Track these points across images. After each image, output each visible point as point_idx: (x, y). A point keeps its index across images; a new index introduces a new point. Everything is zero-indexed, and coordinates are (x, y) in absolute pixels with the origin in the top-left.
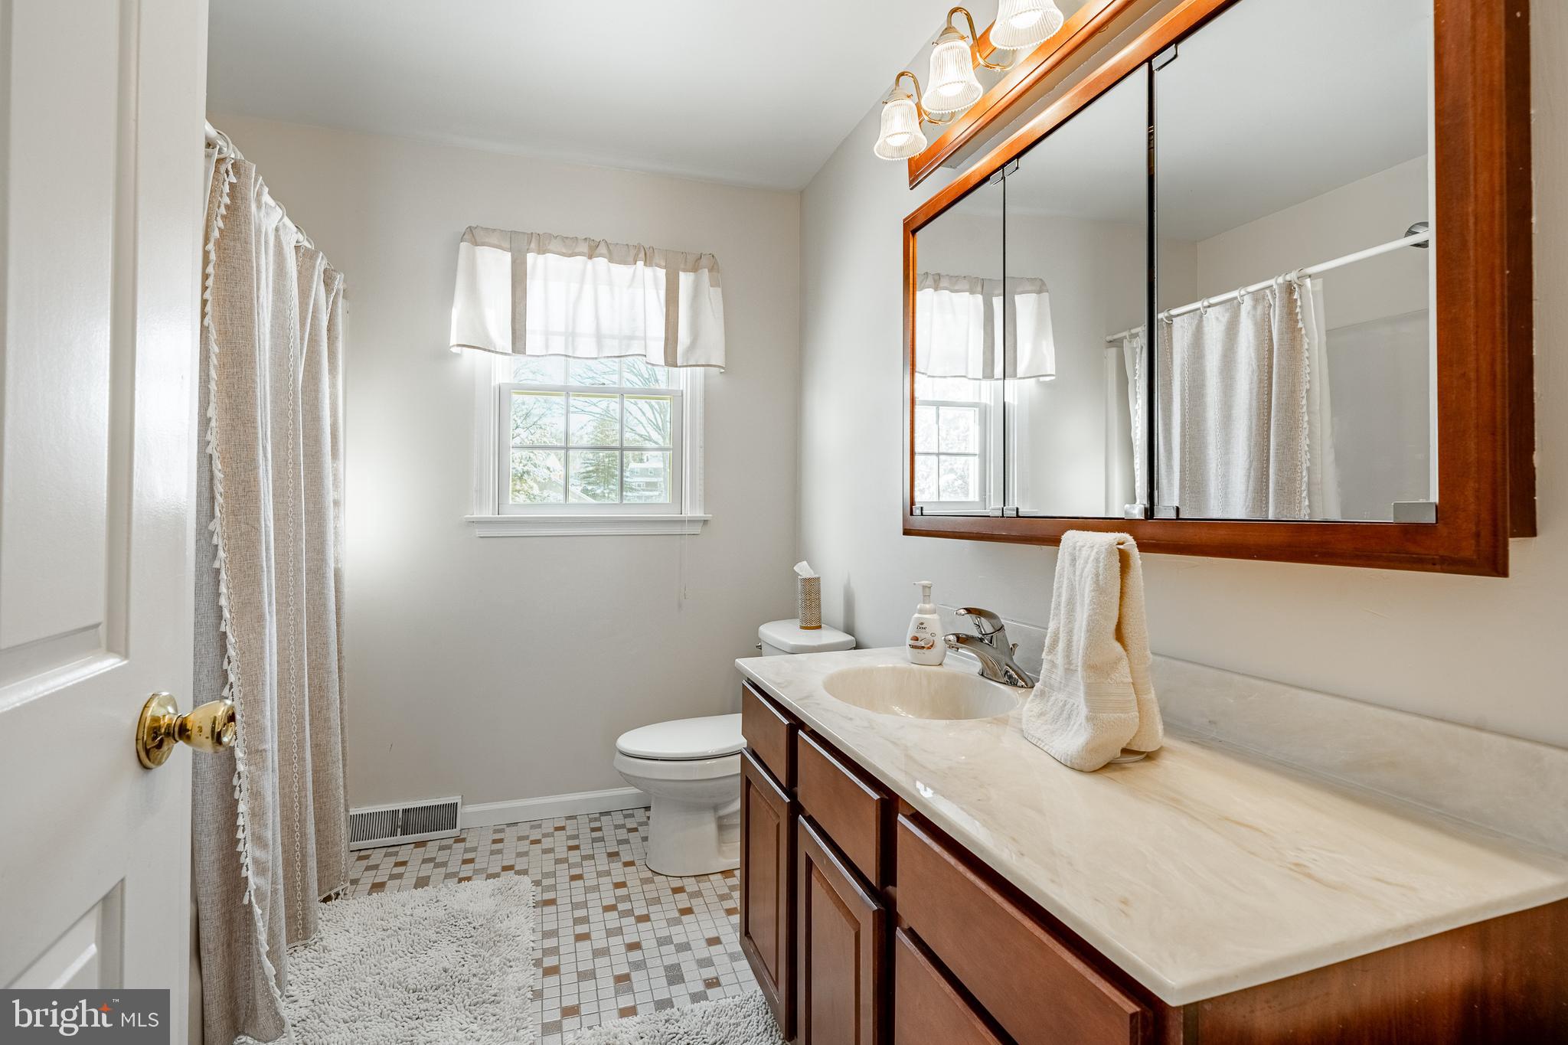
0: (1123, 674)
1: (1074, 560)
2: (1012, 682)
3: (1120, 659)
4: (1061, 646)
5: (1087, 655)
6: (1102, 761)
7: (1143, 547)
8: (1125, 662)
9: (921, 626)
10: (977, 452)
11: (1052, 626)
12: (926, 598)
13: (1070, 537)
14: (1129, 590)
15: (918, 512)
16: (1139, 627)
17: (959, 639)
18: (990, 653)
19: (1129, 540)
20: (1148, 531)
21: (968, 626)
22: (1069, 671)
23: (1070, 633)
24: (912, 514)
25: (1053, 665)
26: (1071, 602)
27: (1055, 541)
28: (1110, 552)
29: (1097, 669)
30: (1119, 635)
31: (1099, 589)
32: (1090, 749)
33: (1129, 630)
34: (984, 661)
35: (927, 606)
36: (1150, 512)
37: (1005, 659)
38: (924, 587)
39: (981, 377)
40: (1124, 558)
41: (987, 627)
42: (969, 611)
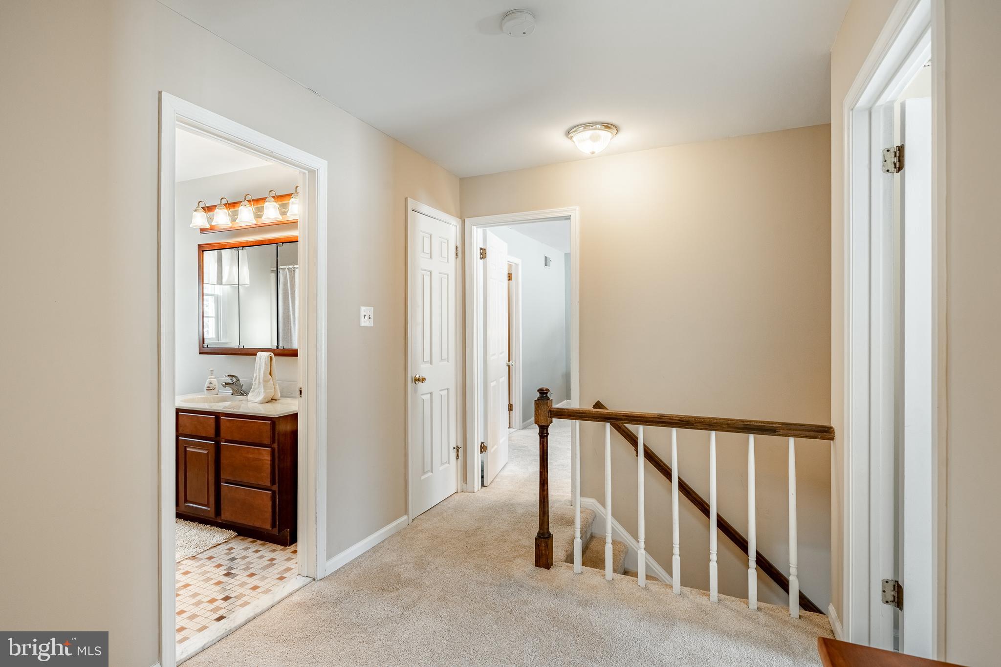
0: (271, 382)
1: (260, 359)
2: (243, 395)
3: (270, 379)
4: (257, 379)
5: (263, 379)
6: (267, 400)
7: (275, 355)
8: (271, 379)
9: (211, 383)
10: (214, 316)
11: (255, 375)
12: (212, 374)
13: (259, 354)
14: (272, 365)
15: (206, 346)
16: (274, 372)
17: (226, 383)
18: (235, 387)
19: (272, 354)
20: (277, 351)
21: (229, 380)
22: (259, 384)
23: (259, 375)
24: (203, 347)
25: (255, 384)
26: (260, 368)
27: (255, 354)
28: (268, 357)
29: (265, 381)
30: (270, 374)
31: (266, 365)
32: (264, 398)
33: (272, 373)
34: (233, 389)
35: (212, 377)
36: (277, 347)
37: (240, 388)
38: (211, 371)
39: (216, 283)
40: (271, 358)
41: (235, 380)
42: (229, 376)
